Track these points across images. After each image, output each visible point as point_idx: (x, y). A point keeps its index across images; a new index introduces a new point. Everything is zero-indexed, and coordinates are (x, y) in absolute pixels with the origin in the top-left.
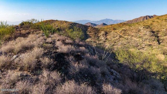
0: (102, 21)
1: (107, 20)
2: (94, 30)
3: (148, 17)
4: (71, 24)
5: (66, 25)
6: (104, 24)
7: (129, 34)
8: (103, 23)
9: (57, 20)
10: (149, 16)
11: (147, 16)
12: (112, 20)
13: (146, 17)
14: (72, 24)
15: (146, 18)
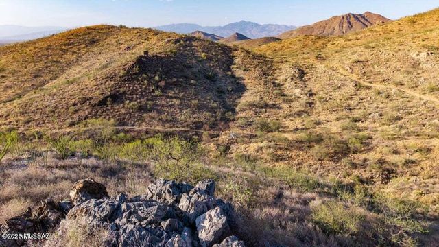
0: (231, 26)
1: (243, 24)
2: (256, 61)
3: (351, 16)
4: (177, 41)
5: (160, 43)
6: (240, 37)
7: (385, 76)
8: (237, 34)
9: (121, 27)
10: (354, 15)
11: (349, 15)
12: (256, 25)
13: (347, 19)
14: (182, 42)
15: (347, 21)
